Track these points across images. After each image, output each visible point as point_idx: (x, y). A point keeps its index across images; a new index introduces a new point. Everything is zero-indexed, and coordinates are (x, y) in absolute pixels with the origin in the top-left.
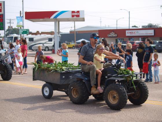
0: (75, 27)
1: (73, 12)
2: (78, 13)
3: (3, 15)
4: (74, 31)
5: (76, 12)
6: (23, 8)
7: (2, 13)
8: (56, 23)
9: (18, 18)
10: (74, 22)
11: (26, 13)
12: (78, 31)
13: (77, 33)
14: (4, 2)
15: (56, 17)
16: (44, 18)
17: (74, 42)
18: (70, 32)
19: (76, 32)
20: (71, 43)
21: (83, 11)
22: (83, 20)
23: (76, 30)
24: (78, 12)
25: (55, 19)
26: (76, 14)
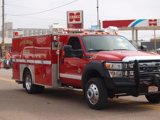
0: (155, 35)
1: (150, 20)
2: (156, 22)
3: (81, 24)
4: (154, 39)
5: (153, 20)
6: (98, 17)
7: (80, 22)
8: (134, 31)
9: (94, 27)
10: (154, 30)
11: (104, 22)
12: (158, 40)
13: (158, 41)
14: (82, 11)
15: (133, 26)
16: (122, 27)
17: (154, 50)
18: (151, 40)
19: (156, 40)
20: (152, 51)
23: (156, 39)
24: (155, 20)
25: (132, 27)
26: (153, 22)
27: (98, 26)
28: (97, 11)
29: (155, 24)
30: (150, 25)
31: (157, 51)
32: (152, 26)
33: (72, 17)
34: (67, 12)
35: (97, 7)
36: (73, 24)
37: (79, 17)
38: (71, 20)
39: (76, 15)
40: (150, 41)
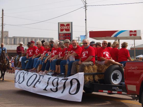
0: (134, 44)
1: (131, 31)
2: (136, 33)
3: (71, 34)
5: (133, 31)
7: (70, 32)
9: (82, 37)
10: (134, 40)
11: (90, 32)
13: (137, 49)
14: (72, 23)
16: (106, 37)
17: (134, 57)
18: (131, 48)
19: (136, 48)
20: (132, 58)
21: (140, 31)
22: (140, 38)
23: (135, 47)
24: (135, 31)
25: (115, 37)
26: (133, 33)
27: (85, 36)
28: (86, 23)
29: (135, 35)
30: (131, 35)
31: (136, 58)
32: (133, 36)
33: (63, 28)
34: (58, 23)
35: (86, 20)
36: (63, 34)
37: (68, 28)
38: (62, 30)
39: (66, 26)
40: (130, 50)
